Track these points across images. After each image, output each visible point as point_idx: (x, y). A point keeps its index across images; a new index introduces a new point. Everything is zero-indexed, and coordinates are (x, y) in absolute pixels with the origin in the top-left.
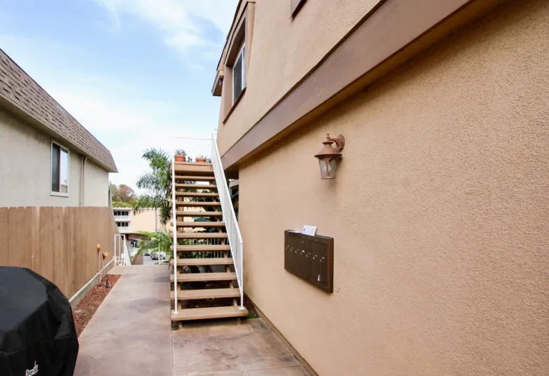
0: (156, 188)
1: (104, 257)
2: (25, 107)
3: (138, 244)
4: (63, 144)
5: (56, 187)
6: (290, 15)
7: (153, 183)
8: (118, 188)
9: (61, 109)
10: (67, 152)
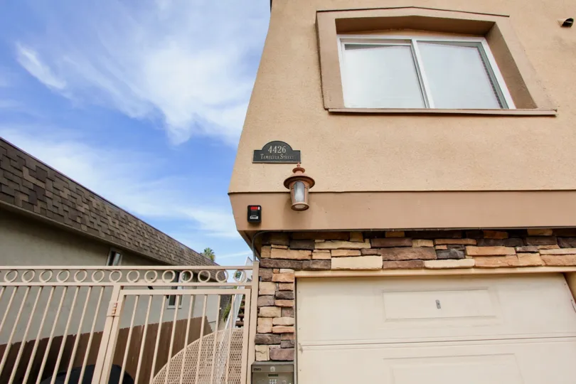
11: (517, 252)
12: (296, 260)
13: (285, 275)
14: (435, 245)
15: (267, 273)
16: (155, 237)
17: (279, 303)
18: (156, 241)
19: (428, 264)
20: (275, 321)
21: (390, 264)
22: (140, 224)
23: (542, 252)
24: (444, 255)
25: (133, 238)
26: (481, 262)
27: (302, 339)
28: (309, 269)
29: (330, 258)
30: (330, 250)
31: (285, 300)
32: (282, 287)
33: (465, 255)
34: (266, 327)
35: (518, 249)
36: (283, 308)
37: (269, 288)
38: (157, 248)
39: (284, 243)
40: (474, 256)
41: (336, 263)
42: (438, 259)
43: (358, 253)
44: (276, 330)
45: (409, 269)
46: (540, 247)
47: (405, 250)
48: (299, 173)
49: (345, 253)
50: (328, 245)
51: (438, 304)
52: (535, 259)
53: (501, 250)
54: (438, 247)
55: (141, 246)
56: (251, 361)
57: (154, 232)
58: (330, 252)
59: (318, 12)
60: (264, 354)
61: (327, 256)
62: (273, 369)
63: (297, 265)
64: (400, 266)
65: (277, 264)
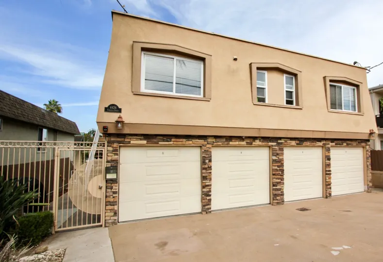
11: (186, 141)
13: (115, 145)
15: (110, 144)
16: (24, 106)
17: (114, 152)
18: (25, 109)
19: (160, 143)
20: (112, 157)
21: (149, 143)
22: (12, 97)
23: (193, 141)
24: (165, 141)
25: (10, 109)
26: (175, 143)
27: (121, 161)
28: (123, 144)
31: (116, 151)
32: (115, 148)
33: (171, 141)
34: (109, 159)
36: (115, 154)
37: (110, 149)
38: (26, 114)
40: (173, 141)
41: (132, 142)
42: (163, 142)
43: (139, 140)
44: (113, 159)
45: (154, 144)
47: (154, 139)
48: (120, 120)
49: (135, 139)
50: (130, 137)
51: (163, 153)
52: (191, 142)
53: (181, 140)
54: (164, 139)
55: (17, 114)
56: (105, 166)
57: (21, 102)
59: (134, 42)
60: (109, 165)
61: (130, 140)
62: (112, 168)
63: (119, 142)
64: (152, 143)
65: (114, 142)
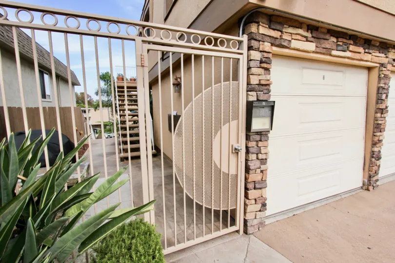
0: (107, 95)
1: (80, 134)
2: (23, 50)
3: (98, 131)
4: (44, 70)
5: (44, 96)
6: (163, 19)
7: (105, 92)
8: (79, 94)
9: (42, 49)
10: (47, 74)
11: (365, 52)
12: (273, 37)
13: (267, 47)
14: (337, 42)
15: (256, 44)
17: (263, 65)
19: (333, 52)
20: (260, 77)
21: (318, 50)
23: (373, 54)
24: (340, 48)
29: (290, 39)
30: (291, 34)
32: (266, 55)
33: (348, 50)
35: (367, 51)
36: (264, 68)
37: (257, 56)
39: (266, 23)
40: (351, 51)
41: (294, 44)
42: (337, 50)
43: (305, 39)
44: (262, 82)
45: (324, 54)
46: (373, 51)
47: (326, 41)
49: (299, 37)
50: (290, 30)
51: (324, 78)
52: (369, 57)
54: (339, 43)
58: (291, 36)
60: (254, 96)
61: (288, 38)
62: (264, 104)
64: (322, 52)
65: (262, 38)
